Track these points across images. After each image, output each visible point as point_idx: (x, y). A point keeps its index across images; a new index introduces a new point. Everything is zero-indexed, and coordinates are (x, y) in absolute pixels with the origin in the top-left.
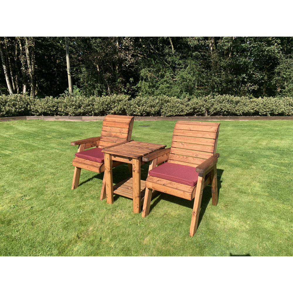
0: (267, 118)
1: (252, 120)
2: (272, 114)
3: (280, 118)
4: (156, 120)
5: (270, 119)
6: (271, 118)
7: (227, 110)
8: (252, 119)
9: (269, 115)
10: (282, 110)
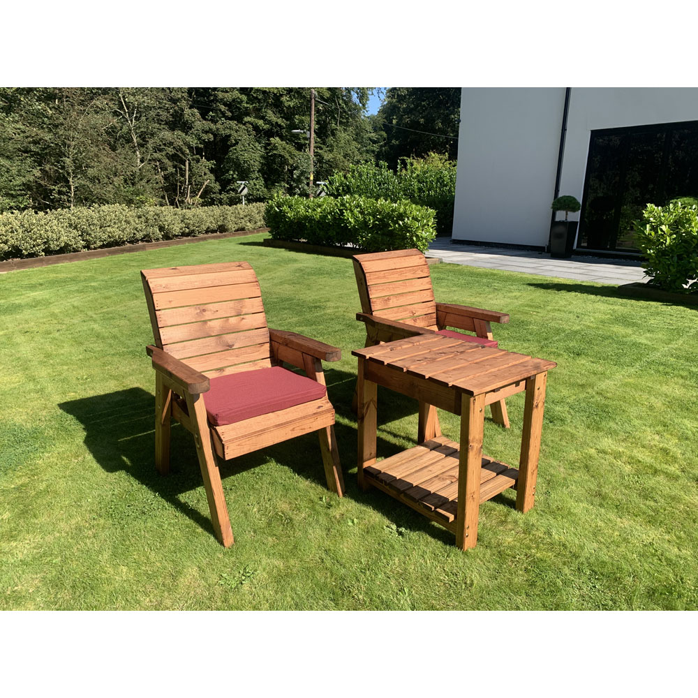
0: (42, 261)
1: (13, 269)
2: (48, 251)
3: (66, 259)
5: (48, 262)
6: (49, 260)
8: (11, 267)
9: (43, 253)
10: (64, 238)
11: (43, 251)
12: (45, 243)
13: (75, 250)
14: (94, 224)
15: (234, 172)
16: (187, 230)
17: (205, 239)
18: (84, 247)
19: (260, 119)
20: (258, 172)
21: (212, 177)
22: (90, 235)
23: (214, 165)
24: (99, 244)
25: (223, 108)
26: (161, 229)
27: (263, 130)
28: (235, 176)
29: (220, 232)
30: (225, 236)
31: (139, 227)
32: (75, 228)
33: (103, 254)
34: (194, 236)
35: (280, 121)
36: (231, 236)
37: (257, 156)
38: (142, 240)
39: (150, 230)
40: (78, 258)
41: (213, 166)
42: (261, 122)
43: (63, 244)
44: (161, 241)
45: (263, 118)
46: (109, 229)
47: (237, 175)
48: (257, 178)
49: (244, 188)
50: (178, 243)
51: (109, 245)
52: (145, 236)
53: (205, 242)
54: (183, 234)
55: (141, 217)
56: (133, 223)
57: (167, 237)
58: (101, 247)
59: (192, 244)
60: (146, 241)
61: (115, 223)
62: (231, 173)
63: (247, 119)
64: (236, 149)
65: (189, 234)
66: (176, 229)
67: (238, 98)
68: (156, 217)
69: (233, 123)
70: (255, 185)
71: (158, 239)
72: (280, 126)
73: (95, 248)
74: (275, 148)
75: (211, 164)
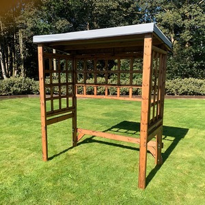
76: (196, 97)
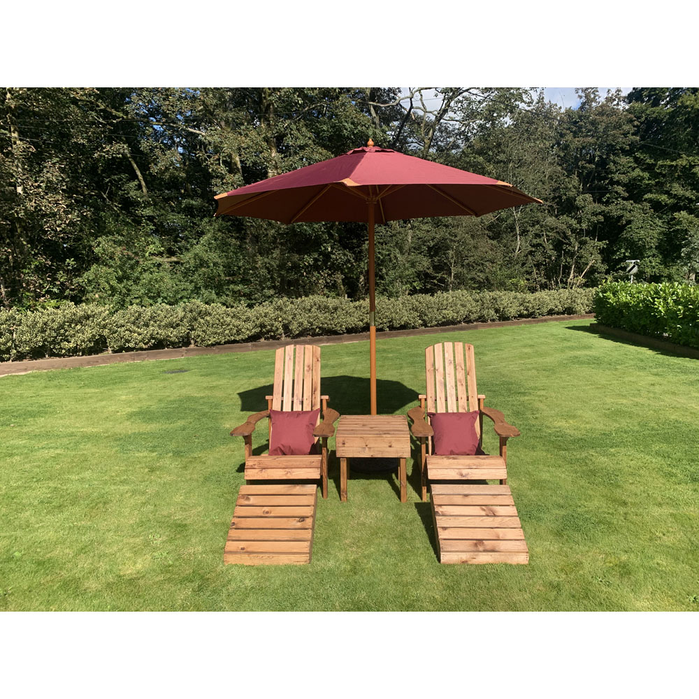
0: (385, 334)
2: (392, 328)
3: (404, 334)
4: (183, 355)
5: (389, 336)
6: (392, 334)
7: (321, 325)
10: (405, 319)
11: (388, 327)
12: (390, 322)
13: (414, 328)
14: (432, 308)
15: (626, 250)
16: (525, 312)
17: (545, 321)
18: (422, 325)
19: (665, 194)
20: (656, 248)
21: (599, 257)
22: (427, 315)
23: (607, 244)
24: (434, 323)
25: (620, 189)
26: (497, 311)
27: (666, 205)
28: (627, 254)
29: (568, 314)
30: (571, 318)
31: (474, 310)
32: (416, 311)
33: (436, 331)
34: (535, 318)
35: (688, 194)
36: (578, 318)
37: (655, 233)
38: (476, 320)
39: (485, 312)
40: (414, 333)
41: (605, 246)
42: (664, 197)
43: (403, 323)
44: (497, 322)
45: (667, 193)
46: (444, 311)
47: (630, 253)
48: (654, 256)
49: (634, 267)
50: (514, 324)
51: (444, 324)
52: (480, 318)
53: (545, 323)
54: (521, 316)
55: (478, 301)
56: (468, 305)
57: (504, 318)
58: (436, 326)
59: (528, 326)
60: (482, 322)
61: (451, 307)
62: (623, 251)
63: (646, 196)
64: (631, 228)
65: (529, 315)
66: (512, 311)
67: (639, 176)
68: (492, 301)
69: (628, 204)
70: (650, 262)
71: (493, 320)
72: (687, 198)
73: (431, 326)
74: (679, 223)
75: (602, 244)
76: (328, 341)
